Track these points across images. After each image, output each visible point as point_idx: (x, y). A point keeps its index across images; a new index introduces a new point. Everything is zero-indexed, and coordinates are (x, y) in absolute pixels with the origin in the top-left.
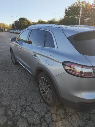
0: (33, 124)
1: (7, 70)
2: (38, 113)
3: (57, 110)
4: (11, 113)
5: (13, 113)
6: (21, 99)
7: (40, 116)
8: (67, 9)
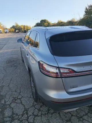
0: (16, 114)
1: (15, 66)
2: (24, 106)
3: (41, 107)
4: (4, 102)
5: (5, 102)
6: (15, 92)
7: (25, 109)
8: (88, 8)
